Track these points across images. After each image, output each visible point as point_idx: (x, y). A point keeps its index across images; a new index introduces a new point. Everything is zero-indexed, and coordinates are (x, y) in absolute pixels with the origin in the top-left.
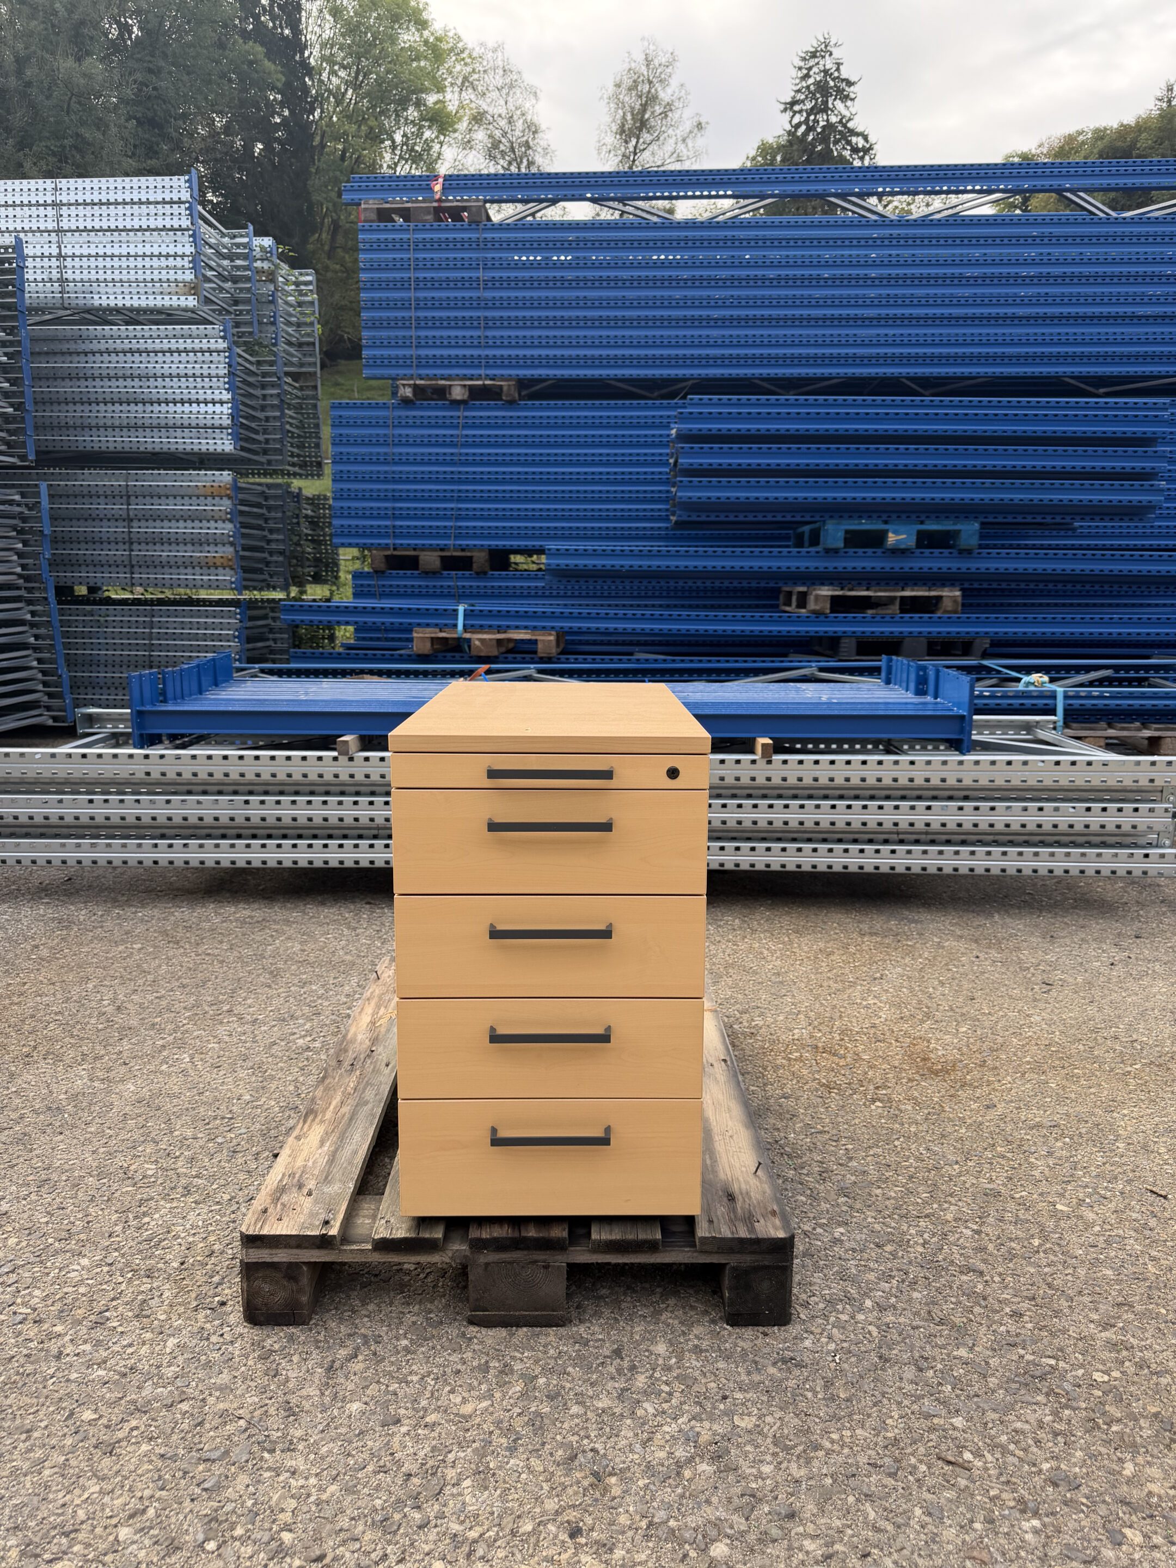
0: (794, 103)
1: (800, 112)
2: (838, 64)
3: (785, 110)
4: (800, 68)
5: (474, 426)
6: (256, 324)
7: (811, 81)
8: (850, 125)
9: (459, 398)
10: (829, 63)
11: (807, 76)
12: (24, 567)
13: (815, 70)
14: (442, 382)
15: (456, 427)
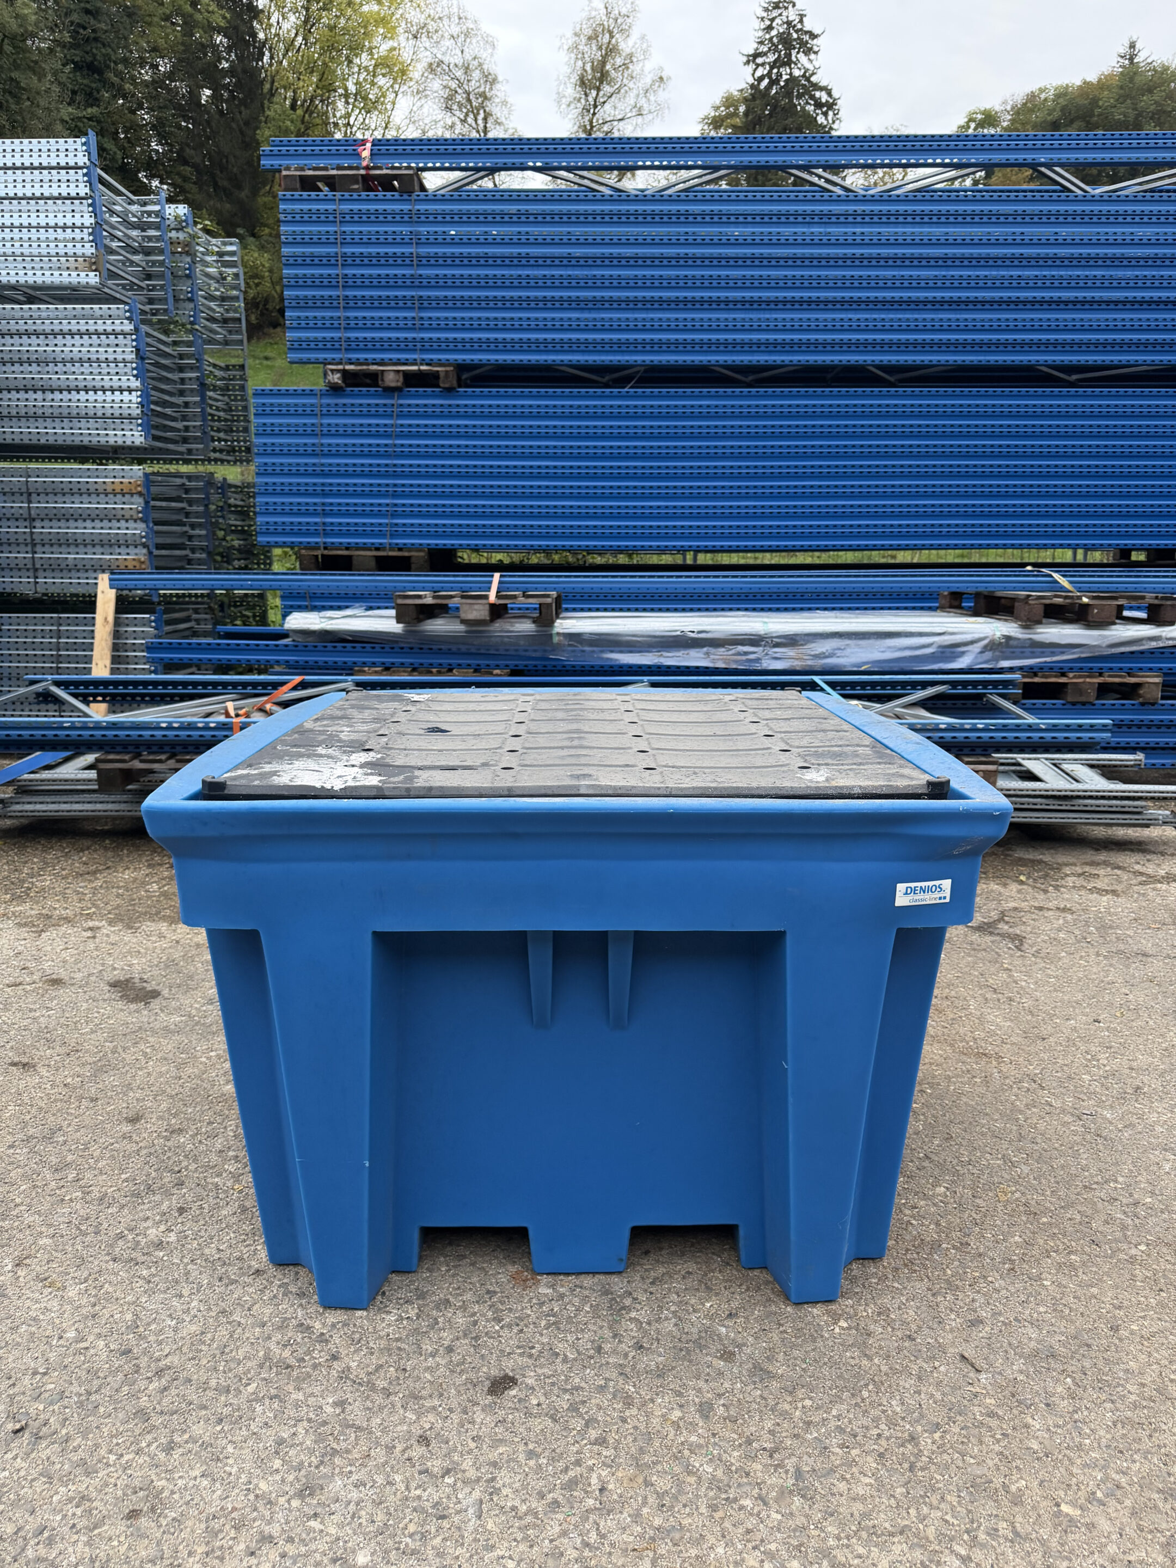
0: (756, 55)
1: (763, 64)
2: (802, 17)
3: (748, 62)
4: (762, 19)
5: (410, 416)
6: (171, 300)
7: (774, 33)
8: (813, 79)
9: (393, 384)
10: (792, 15)
11: (770, 28)
13: (778, 21)
14: (375, 367)
15: (390, 416)
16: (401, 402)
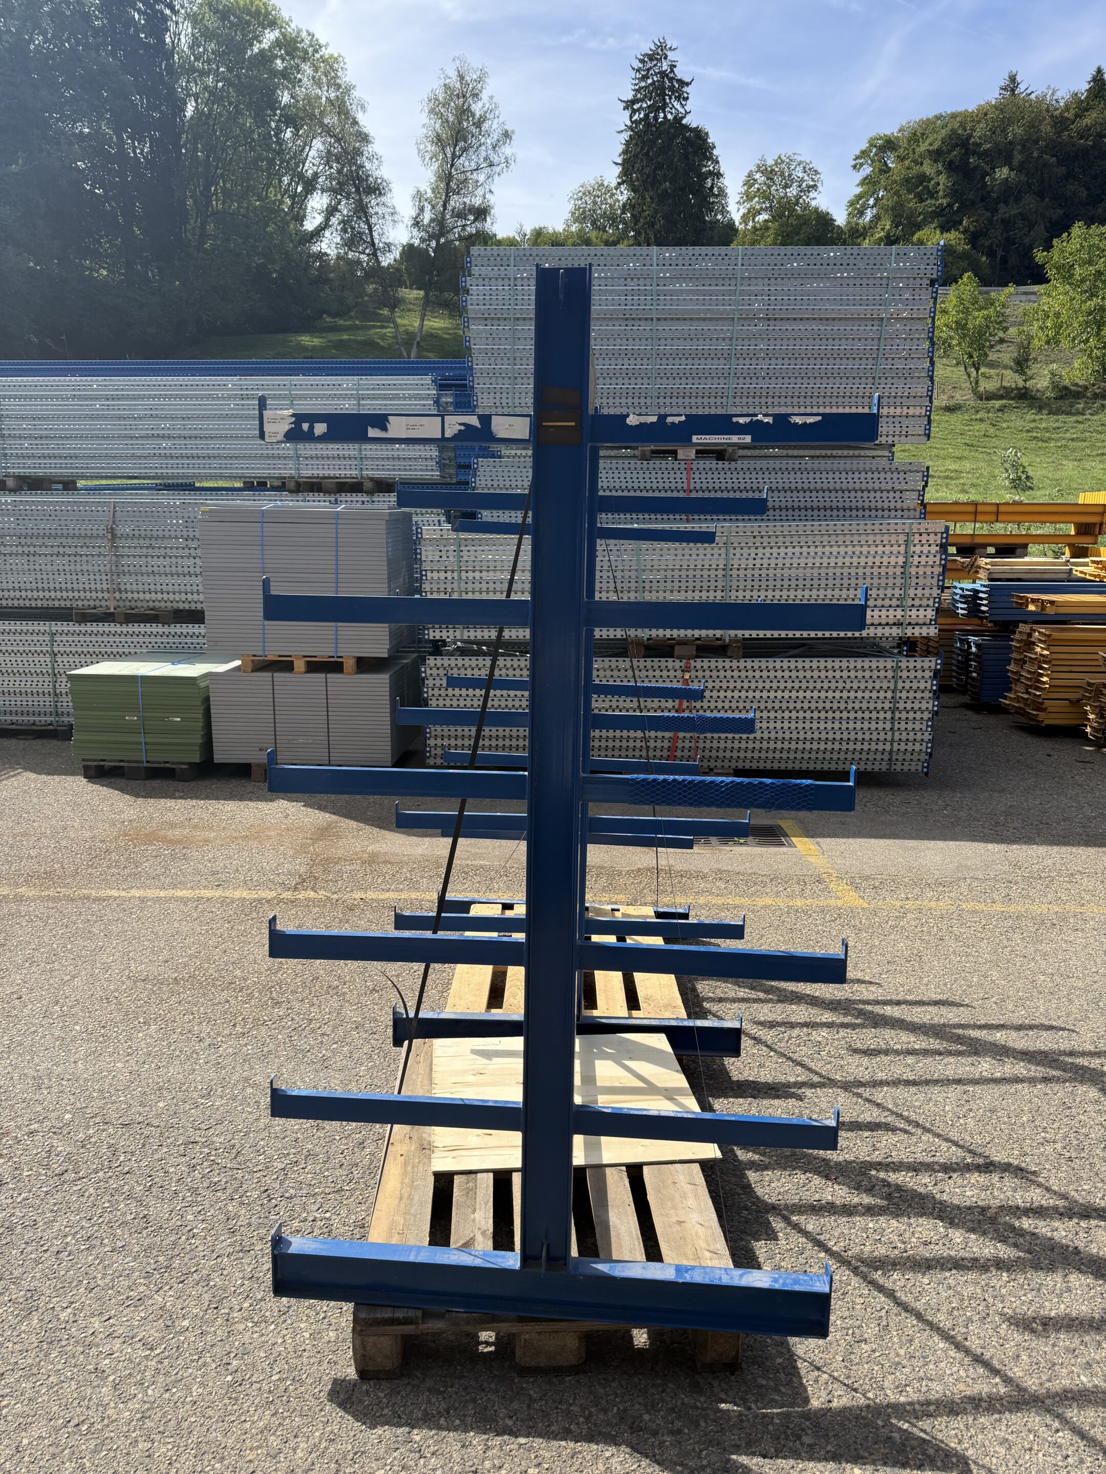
0: (633, 102)
1: (638, 110)
2: (673, 67)
3: (625, 108)
4: (638, 70)
7: (650, 81)
8: (684, 122)
10: (665, 66)
11: (645, 78)
13: (651, 72)
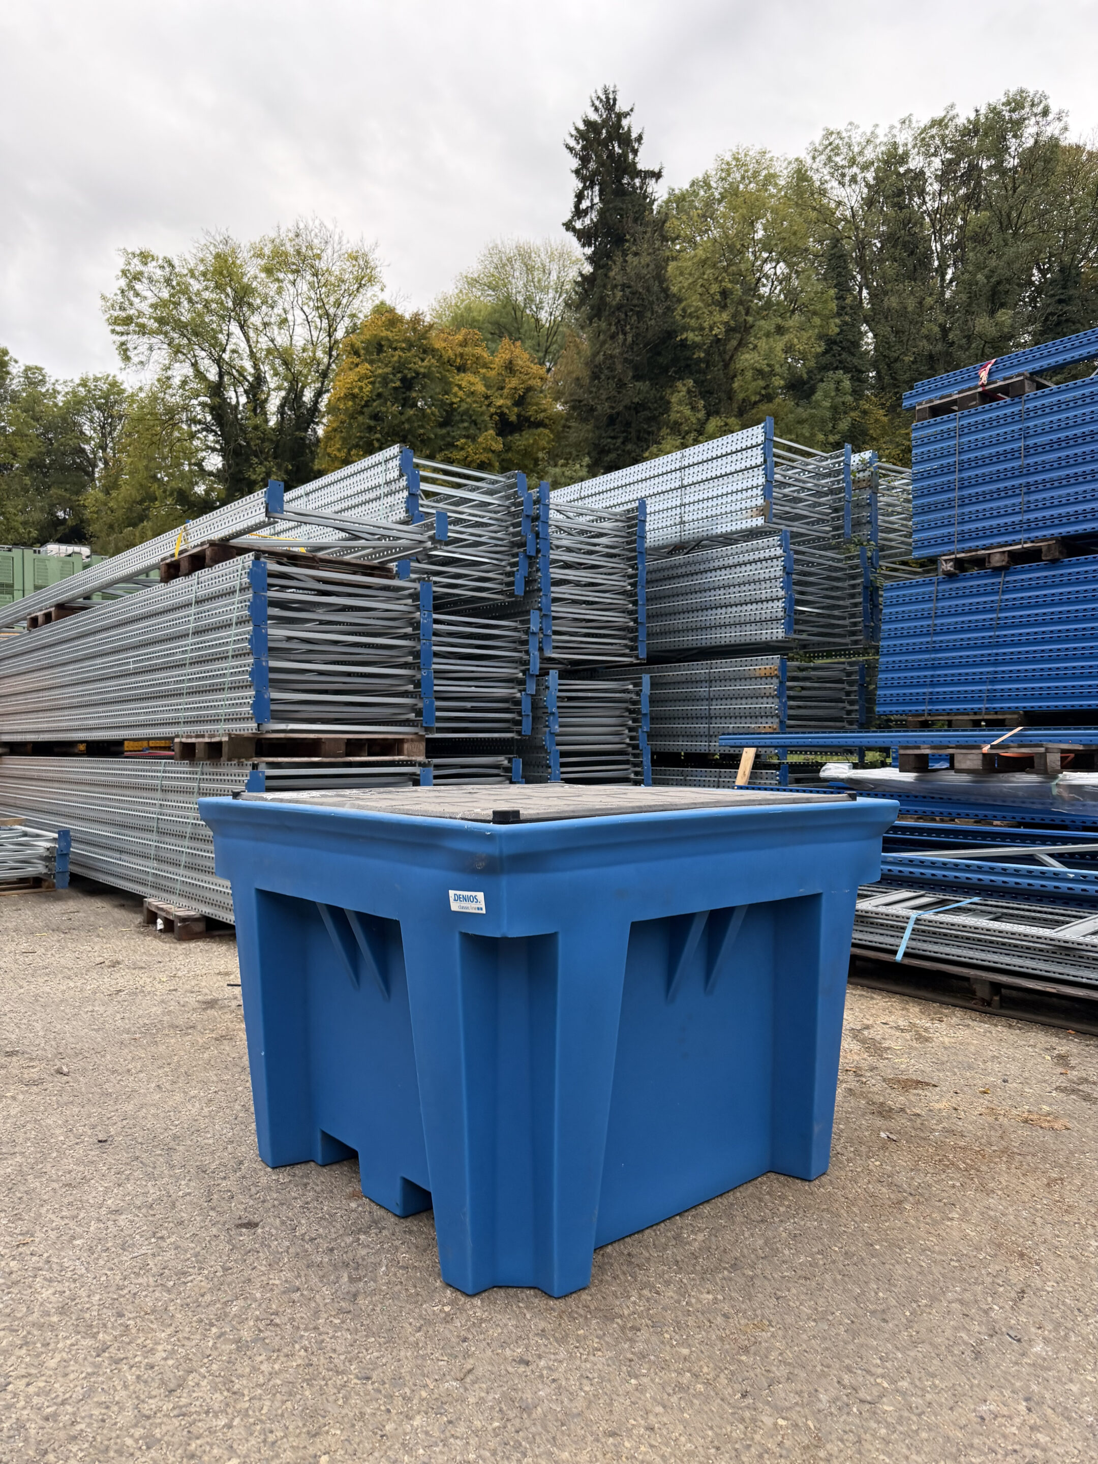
5: (1015, 590)
6: (848, 526)
9: (998, 565)
12: (632, 738)
14: (983, 552)
15: (995, 593)
16: (1008, 579)
